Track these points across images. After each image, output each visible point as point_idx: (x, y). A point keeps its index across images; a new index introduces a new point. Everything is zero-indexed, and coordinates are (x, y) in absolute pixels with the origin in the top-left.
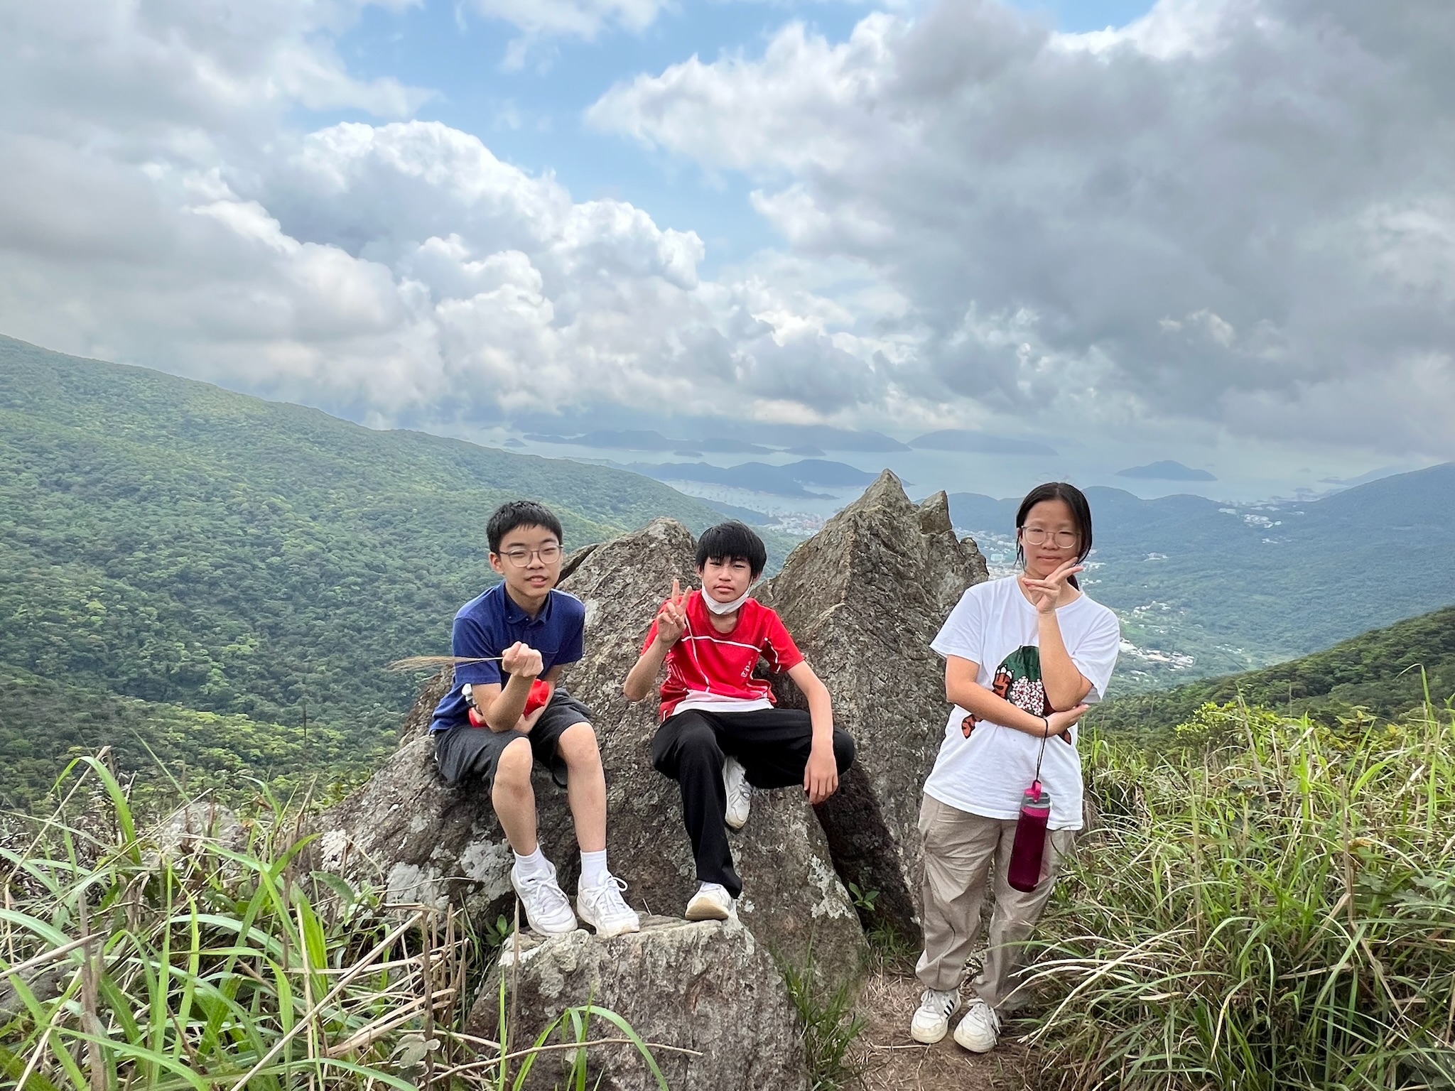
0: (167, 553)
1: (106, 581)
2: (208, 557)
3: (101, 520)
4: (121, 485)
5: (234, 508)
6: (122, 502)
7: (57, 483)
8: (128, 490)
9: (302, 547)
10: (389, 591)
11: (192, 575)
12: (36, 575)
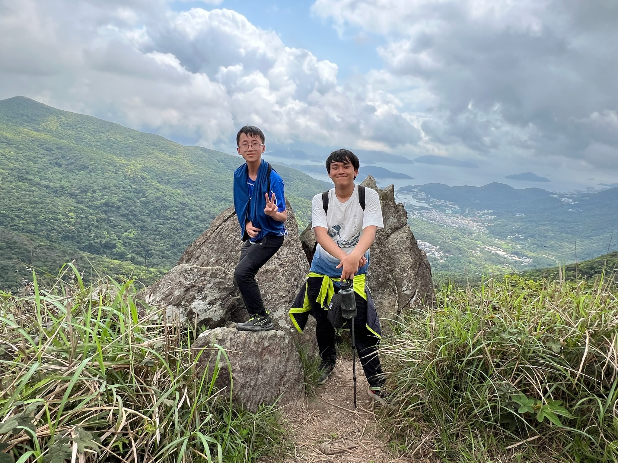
0: (100, 194)
1: (75, 205)
2: (116, 197)
3: (74, 179)
4: (82, 165)
5: (127, 177)
6: (82, 172)
7: (56, 163)
8: (84, 168)
9: (154, 194)
10: (189, 214)
11: (110, 204)
12: (48, 201)
